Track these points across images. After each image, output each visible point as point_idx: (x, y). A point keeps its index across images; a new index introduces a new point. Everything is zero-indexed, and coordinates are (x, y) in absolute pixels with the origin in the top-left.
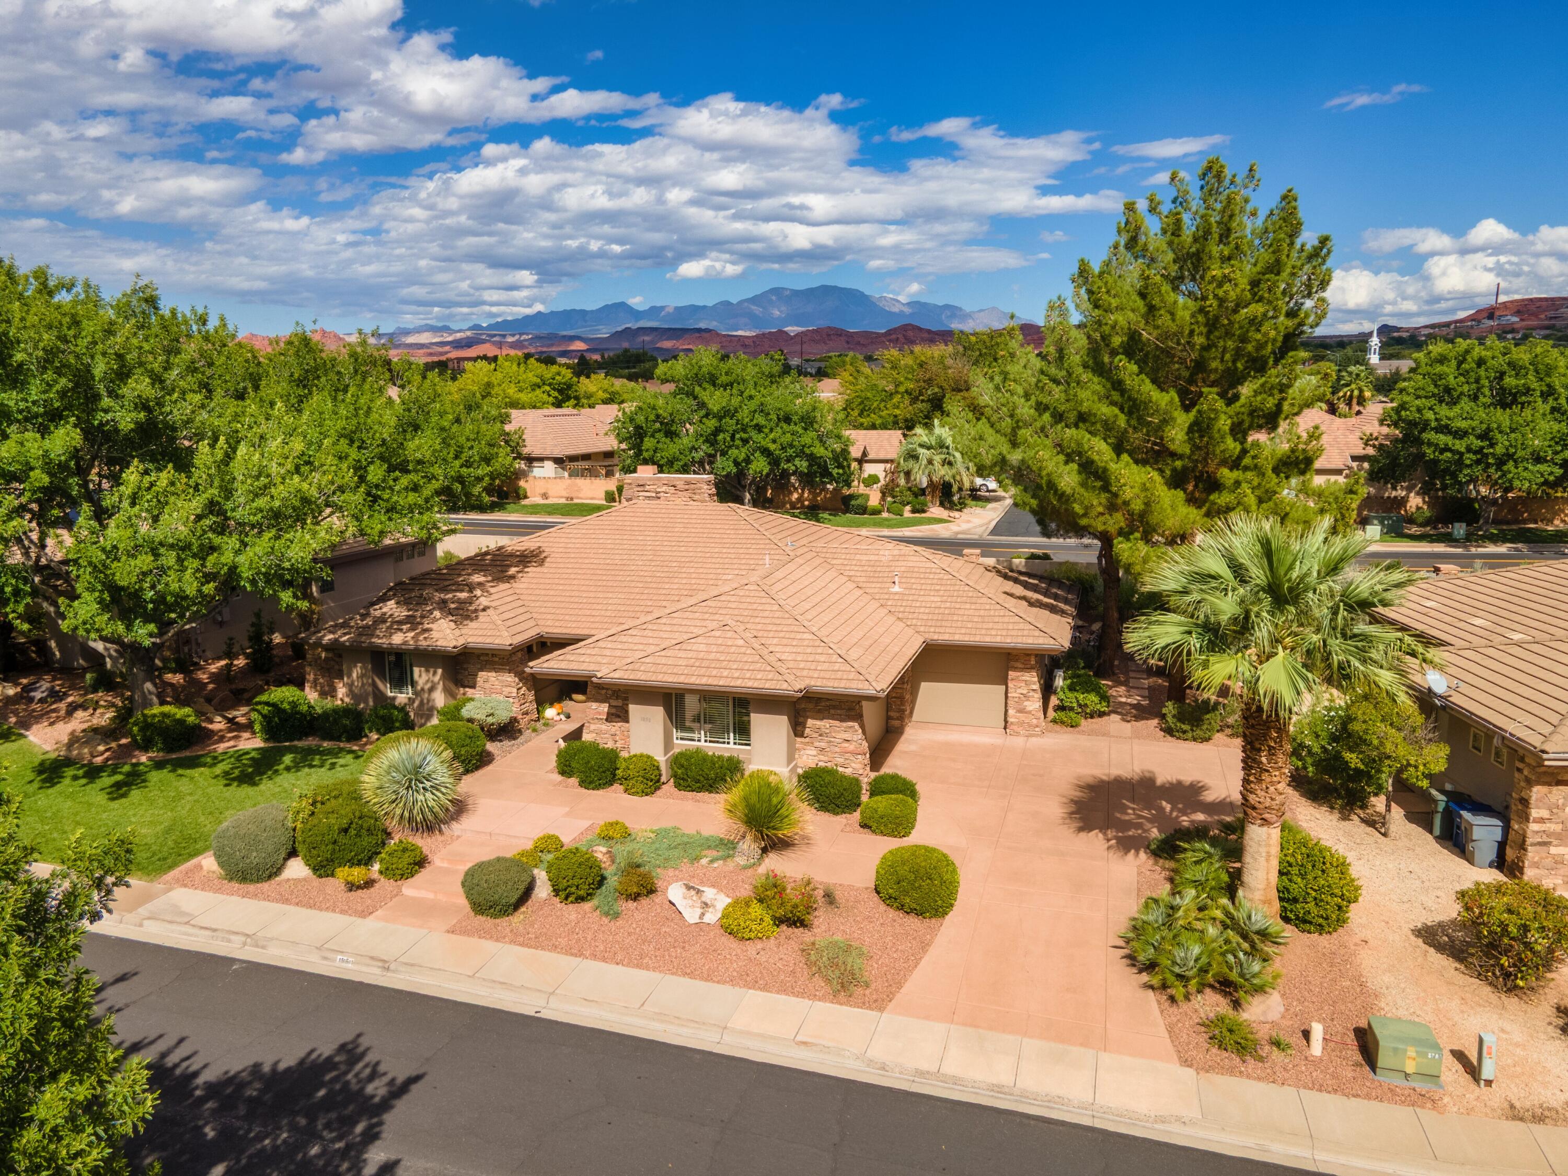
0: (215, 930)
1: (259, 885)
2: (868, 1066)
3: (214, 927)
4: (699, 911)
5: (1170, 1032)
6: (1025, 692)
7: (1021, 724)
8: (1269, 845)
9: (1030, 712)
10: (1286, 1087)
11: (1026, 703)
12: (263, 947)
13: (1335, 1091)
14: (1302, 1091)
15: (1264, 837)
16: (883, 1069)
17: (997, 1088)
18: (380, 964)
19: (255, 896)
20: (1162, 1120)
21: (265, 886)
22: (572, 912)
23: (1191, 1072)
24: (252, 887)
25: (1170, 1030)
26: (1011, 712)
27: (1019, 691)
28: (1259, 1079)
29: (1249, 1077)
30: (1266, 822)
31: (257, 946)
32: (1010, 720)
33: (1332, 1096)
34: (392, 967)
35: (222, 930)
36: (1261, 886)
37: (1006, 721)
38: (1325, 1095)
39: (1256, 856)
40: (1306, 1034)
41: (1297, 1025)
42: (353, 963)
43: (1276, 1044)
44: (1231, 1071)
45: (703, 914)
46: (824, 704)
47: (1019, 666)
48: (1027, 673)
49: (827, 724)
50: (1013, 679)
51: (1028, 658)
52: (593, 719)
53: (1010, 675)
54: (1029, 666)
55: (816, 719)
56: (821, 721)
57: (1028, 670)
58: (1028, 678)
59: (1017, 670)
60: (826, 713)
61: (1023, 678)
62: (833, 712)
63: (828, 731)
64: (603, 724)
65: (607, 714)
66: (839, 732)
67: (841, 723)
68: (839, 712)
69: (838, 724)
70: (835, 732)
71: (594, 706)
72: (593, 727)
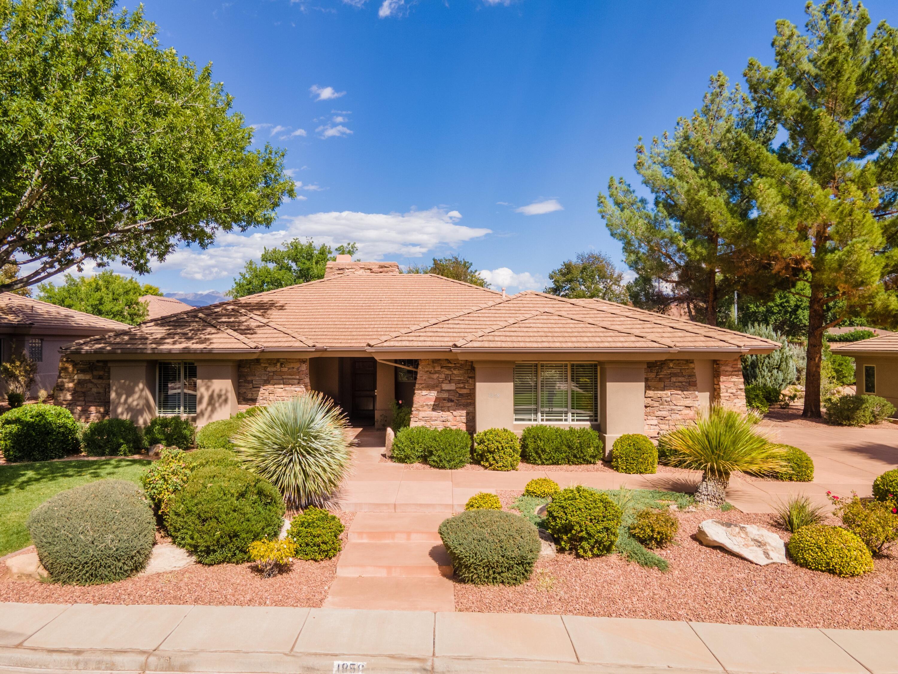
0: (79, 652)
1: (117, 584)
3: (73, 647)
18: (417, 664)
19: (118, 600)
21: (127, 584)
24: (107, 589)
27: (729, 391)
35: (93, 651)
46: (665, 372)
47: (729, 369)
48: (735, 375)
49: (669, 393)
50: (724, 384)
51: (735, 362)
52: (423, 406)
53: (721, 380)
54: (736, 369)
55: (657, 389)
56: (663, 389)
57: (736, 373)
58: (736, 380)
59: (727, 373)
60: (667, 383)
61: (733, 380)
62: (674, 379)
63: (668, 399)
64: (434, 410)
65: (437, 399)
66: (679, 399)
67: (682, 391)
68: (681, 379)
69: (680, 392)
70: (676, 400)
71: (424, 393)
72: (422, 414)
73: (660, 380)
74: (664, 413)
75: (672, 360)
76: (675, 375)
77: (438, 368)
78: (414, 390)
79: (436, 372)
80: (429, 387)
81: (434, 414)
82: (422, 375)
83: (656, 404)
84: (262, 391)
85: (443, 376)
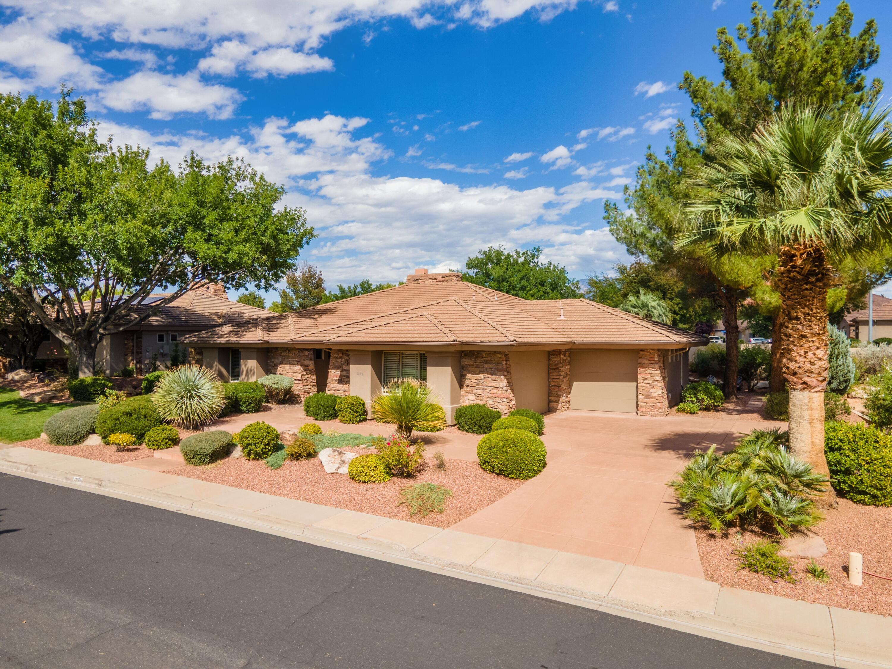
2: (410, 557)
4: (337, 465)
5: (702, 558)
6: (650, 382)
7: (648, 407)
8: (812, 409)
9: (654, 398)
10: (816, 605)
11: (651, 391)
12: (35, 472)
13: (871, 611)
14: (833, 609)
15: (806, 400)
16: (423, 560)
17: (520, 580)
18: (97, 482)
20: (671, 614)
22: (251, 465)
23: (716, 585)
25: (703, 557)
26: (641, 397)
27: (646, 381)
28: (787, 596)
29: (776, 593)
30: (806, 386)
31: (32, 472)
32: (640, 404)
33: (868, 615)
34: (103, 484)
35: (19, 463)
36: (807, 448)
37: (637, 405)
38: (859, 613)
39: (799, 420)
40: (846, 569)
41: (839, 562)
42: (82, 481)
43: (813, 572)
44: (759, 588)
45: (339, 468)
46: (480, 360)
47: (646, 361)
48: (652, 368)
49: (482, 376)
50: (642, 375)
51: (652, 356)
52: (332, 380)
53: (639, 371)
54: (653, 362)
55: (475, 373)
56: (478, 374)
57: (652, 366)
58: (652, 372)
59: (644, 366)
60: (481, 368)
61: (649, 371)
62: (486, 366)
63: (482, 381)
64: (338, 383)
65: (341, 376)
66: (490, 381)
67: (492, 375)
68: (490, 366)
69: (490, 376)
70: (487, 381)
71: (333, 371)
72: (332, 386)
73: (477, 366)
74: (479, 392)
75: (484, 351)
76: (487, 362)
77: (341, 355)
78: (328, 369)
79: (340, 358)
80: (336, 368)
81: (339, 386)
82: (332, 360)
83: (474, 384)
84: (279, 368)
85: (343, 360)
